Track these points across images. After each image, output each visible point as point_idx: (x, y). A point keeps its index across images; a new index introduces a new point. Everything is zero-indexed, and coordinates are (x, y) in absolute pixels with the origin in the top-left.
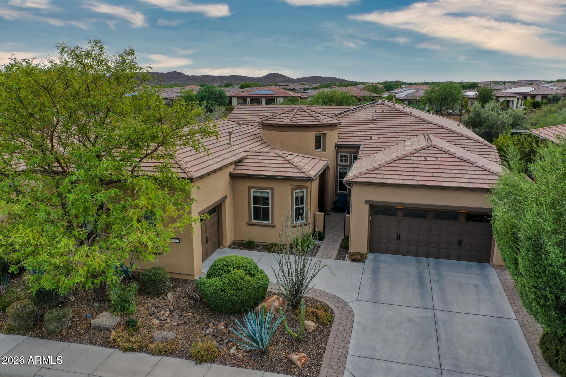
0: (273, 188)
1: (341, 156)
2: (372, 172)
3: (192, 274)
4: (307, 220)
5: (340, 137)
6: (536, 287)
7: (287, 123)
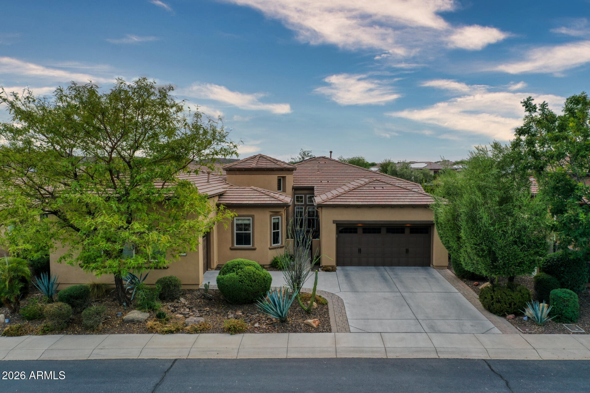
0: (254, 215)
1: (297, 197)
2: (337, 198)
3: (197, 283)
4: (282, 243)
5: (295, 182)
6: (475, 244)
7: (254, 167)
